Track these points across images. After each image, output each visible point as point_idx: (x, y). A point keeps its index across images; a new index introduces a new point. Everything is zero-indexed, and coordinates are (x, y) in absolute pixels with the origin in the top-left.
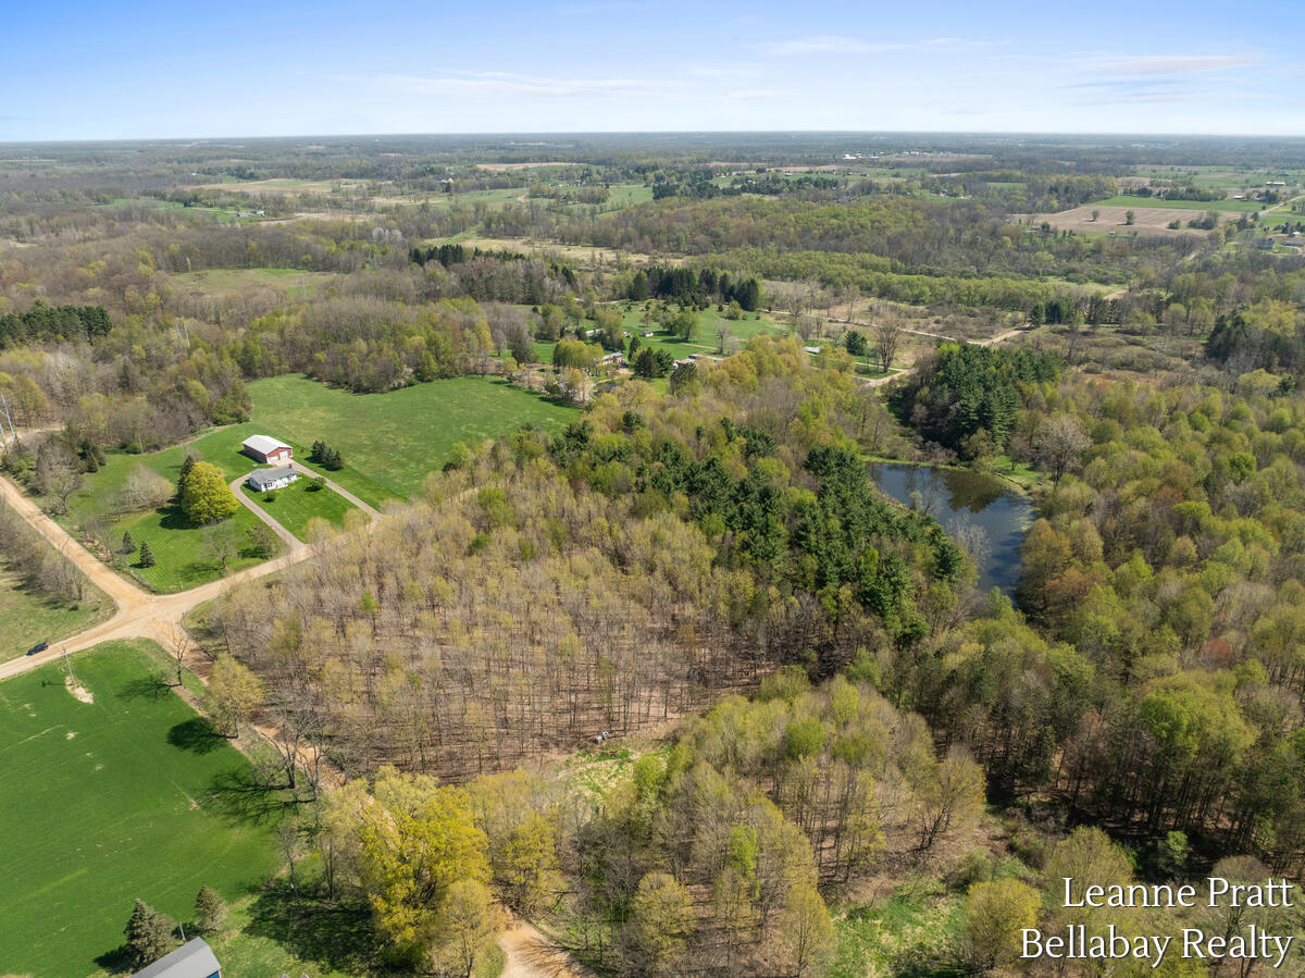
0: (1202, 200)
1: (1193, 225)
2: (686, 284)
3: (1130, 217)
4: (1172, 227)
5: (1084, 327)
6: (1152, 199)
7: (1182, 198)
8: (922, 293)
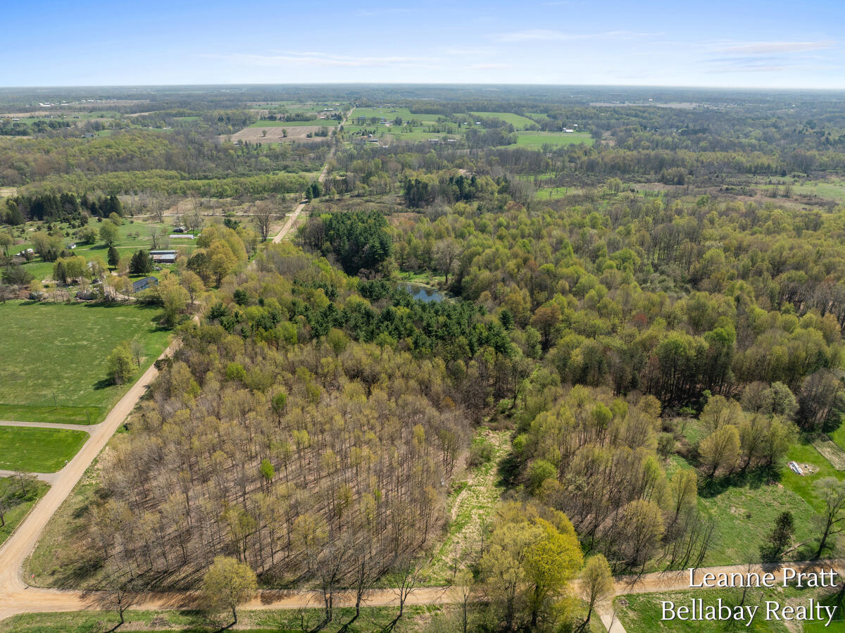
0: (306, 120)
1: (317, 135)
2: (54, 207)
3: (284, 132)
4: (309, 136)
5: (337, 197)
6: (277, 122)
7: (294, 120)
8: (225, 190)
